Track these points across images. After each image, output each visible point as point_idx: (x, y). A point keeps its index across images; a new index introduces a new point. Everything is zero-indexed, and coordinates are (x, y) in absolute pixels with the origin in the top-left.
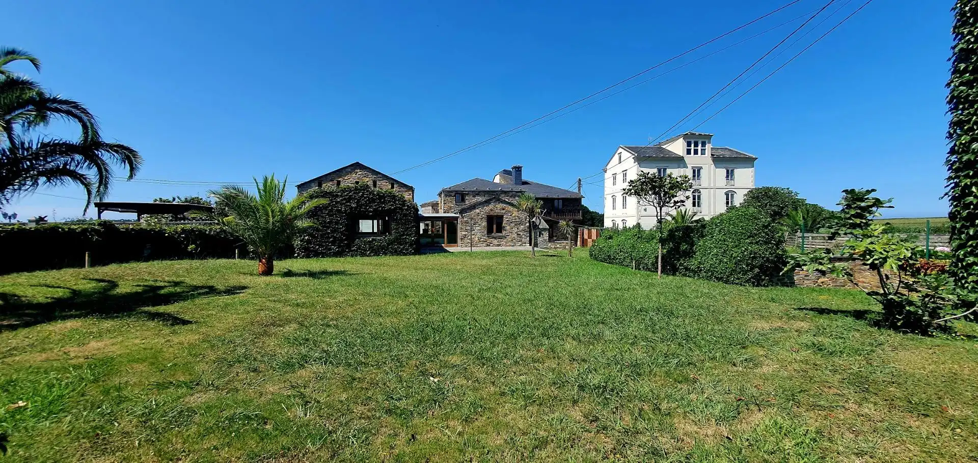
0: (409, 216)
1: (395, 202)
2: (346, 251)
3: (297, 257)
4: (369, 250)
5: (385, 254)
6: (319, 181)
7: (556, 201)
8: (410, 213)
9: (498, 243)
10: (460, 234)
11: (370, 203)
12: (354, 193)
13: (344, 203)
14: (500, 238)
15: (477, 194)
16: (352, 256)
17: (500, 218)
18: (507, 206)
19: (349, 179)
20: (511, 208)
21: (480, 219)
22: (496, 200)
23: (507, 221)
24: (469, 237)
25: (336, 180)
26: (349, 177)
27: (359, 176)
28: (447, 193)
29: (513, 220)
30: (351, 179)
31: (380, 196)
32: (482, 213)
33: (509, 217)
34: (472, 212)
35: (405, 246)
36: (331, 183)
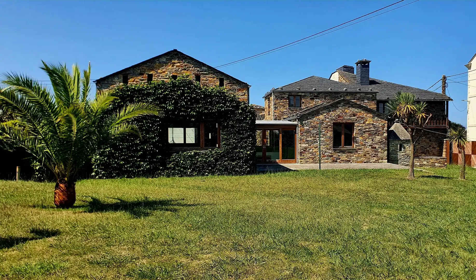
0: (245, 123)
1: (224, 104)
2: (159, 169)
3: (93, 177)
4: (190, 168)
5: (213, 173)
6: (125, 75)
8: (245, 119)
9: (346, 159)
10: (299, 146)
11: (192, 104)
12: (171, 91)
14: (350, 152)
15: (315, 96)
16: (168, 176)
17: (350, 126)
18: (360, 110)
19: (164, 72)
20: (363, 114)
21: (324, 127)
22: (345, 103)
23: (359, 130)
24: (311, 151)
25: (147, 74)
26: (164, 70)
27: (177, 68)
28: (277, 95)
29: (367, 129)
30: (166, 73)
31: (206, 96)
32: (327, 120)
33: (361, 125)
34: (314, 119)
35: (239, 163)
36: (140, 78)
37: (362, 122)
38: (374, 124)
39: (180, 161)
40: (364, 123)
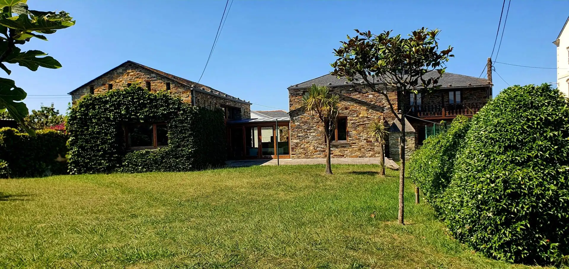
0: (186, 123)
1: (167, 106)
2: (117, 167)
3: (68, 173)
4: (141, 165)
5: (159, 170)
6: (91, 86)
7: (451, 94)
8: (186, 119)
9: (340, 153)
10: (292, 143)
12: (124, 98)
13: (112, 110)
14: (343, 147)
16: (123, 172)
17: (343, 120)
18: (352, 103)
19: (121, 81)
20: (357, 107)
21: (315, 122)
23: (352, 123)
24: (302, 146)
25: (108, 84)
26: (121, 80)
27: (131, 77)
28: (292, 92)
29: (360, 122)
30: (123, 82)
31: (152, 100)
33: (354, 119)
34: (305, 114)
35: (181, 160)
36: (103, 88)
37: (355, 115)
38: (369, 116)
39: (133, 159)
40: (357, 116)
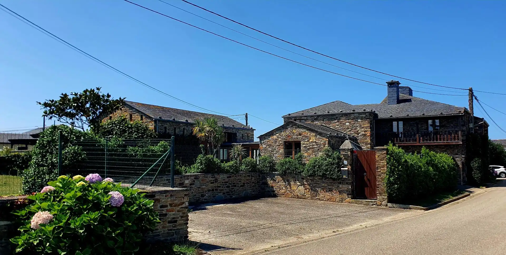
18: (304, 130)
21: (277, 146)
22: (293, 125)
23: (304, 147)
29: (311, 146)
32: (280, 139)
33: (305, 143)
34: (270, 139)
37: (306, 140)
38: (317, 141)
40: (308, 141)
